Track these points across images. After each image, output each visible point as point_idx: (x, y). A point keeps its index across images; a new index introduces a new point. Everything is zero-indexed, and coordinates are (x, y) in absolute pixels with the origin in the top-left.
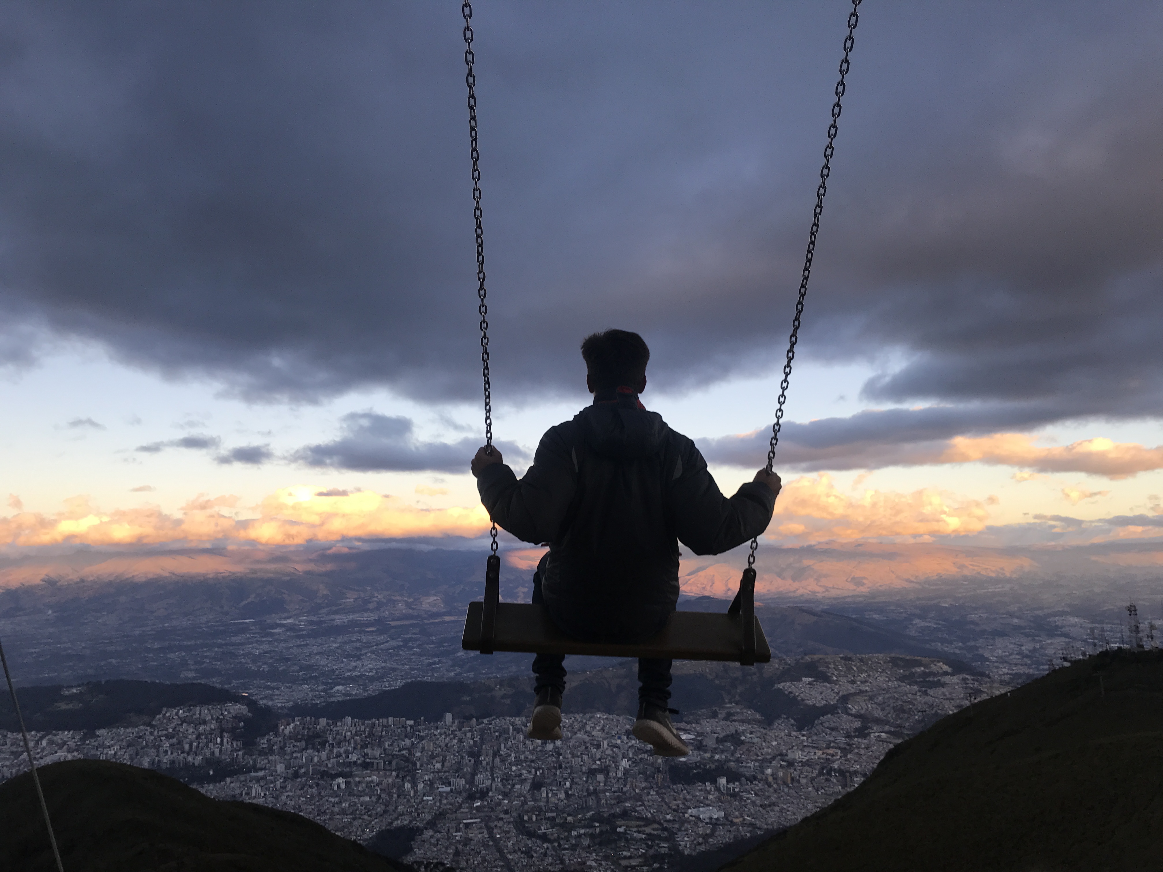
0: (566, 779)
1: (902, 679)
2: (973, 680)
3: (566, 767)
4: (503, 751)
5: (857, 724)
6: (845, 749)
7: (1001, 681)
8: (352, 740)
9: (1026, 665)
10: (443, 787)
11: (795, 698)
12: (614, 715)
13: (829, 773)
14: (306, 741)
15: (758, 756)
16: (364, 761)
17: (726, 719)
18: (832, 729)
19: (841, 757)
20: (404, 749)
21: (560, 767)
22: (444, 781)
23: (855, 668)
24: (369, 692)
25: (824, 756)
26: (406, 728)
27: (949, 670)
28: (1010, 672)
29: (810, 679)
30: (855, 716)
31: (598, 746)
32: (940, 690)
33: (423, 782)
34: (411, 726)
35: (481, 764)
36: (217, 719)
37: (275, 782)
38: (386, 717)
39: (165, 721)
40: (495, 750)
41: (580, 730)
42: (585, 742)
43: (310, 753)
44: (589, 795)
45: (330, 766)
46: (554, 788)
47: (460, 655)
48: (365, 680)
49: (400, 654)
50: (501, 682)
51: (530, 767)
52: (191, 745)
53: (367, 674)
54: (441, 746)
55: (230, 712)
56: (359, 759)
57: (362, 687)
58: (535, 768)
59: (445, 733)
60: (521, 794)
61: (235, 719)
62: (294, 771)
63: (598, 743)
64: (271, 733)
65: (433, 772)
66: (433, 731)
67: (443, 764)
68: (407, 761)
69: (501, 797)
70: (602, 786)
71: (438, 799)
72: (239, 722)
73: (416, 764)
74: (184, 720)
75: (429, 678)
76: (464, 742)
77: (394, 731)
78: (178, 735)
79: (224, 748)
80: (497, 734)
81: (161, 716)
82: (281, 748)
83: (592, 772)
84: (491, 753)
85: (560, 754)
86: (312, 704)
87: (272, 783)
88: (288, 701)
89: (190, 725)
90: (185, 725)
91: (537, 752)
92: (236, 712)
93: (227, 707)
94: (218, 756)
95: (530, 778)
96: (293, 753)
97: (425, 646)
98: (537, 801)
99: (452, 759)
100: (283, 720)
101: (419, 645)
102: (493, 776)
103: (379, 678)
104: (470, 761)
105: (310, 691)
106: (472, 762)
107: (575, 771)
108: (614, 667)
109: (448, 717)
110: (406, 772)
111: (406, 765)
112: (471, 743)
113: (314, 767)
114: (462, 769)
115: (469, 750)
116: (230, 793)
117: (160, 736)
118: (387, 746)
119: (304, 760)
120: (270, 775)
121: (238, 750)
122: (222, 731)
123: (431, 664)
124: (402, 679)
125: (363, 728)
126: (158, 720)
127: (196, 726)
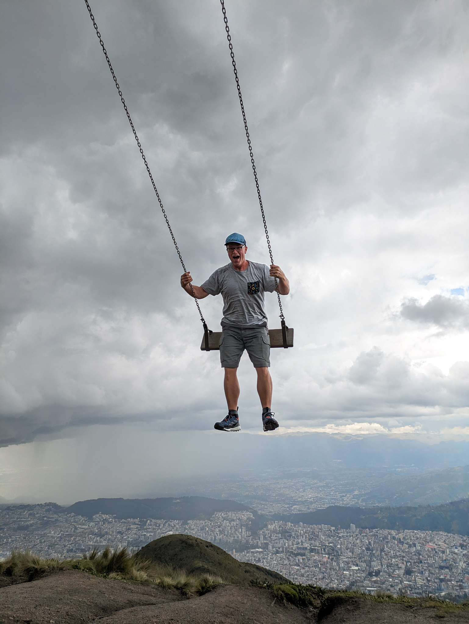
0: (426, 570)
3: (425, 563)
4: (386, 549)
8: (304, 536)
10: (354, 567)
12: (451, 534)
14: (281, 534)
16: (311, 548)
20: (331, 543)
21: (421, 562)
22: (355, 563)
24: (311, 510)
26: (331, 531)
31: (443, 552)
33: (343, 563)
34: (334, 530)
35: (374, 555)
36: (239, 519)
37: (268, 555)
38: (321, 524)
39: (216, 518)
40: (381, 548)
41: (431, 541)
42: (435, 549)
43: (283, 541)
44: (442, 582)
45: (294, 549)
46: (419, 575)
47: (356, 492)
48: (308, 503)
49: (325, 490)
50: (381, 509)
51: (403, 560)
52: (228, 531)
53: (309, 500)
54: (351, 543)
55: (245, 515)
56: (308, 546)
57: (307, 507)
58: (405, 561)
59: (352, 535)
60: (399, 576)
61: (247, 519)
62: (277, 550)
63: (443, 550)
64: (264, 529)
65: (348, 558)
66: (346, 534)
67: (353, 553)
68: (333, 550)
69: (387, 576)
70: (448, 577)
71: (352, 573)
72: (249, 521)
73: (338, 552)
74: (224, 519)
75: (340, 504)
76: (363, 542)
77: (325, 532)
78: (222, 526)
79: (243, 534)
80: (381, 539)
81: (214, 516)
82: (269, 537)
83: (441, 568)
84: (379, 549)
85: (420, 554)
86: (283, 514)
87: (266, 555)
88: (271, 512)
89: (227, 522)
90: (225, 521)
91: (406, 552)
92: (247, 516)
93: (243, 513)
94: (240, 538)
95: (404, 567)
96: (275, 540)
97: (337, 486)
98: (409, 581)
99: (358, 551)
100: (270, 522)
101: (334, 486)
102: (381, 563)
103: (315, 502)
104: (367, 553)
105: (282, 508)
106: (369, 554)
107: (430, 565)
108: (447, 505)
109: (353, 526)
110: (333, 556)
111: (333, 552)
112: (368, 543)
113: (286, 548)
114: (364, 557)
115: (366, 547)
116: (247, 559)
117: (214, 526)
118: (322, 540)
119: (281, 544)
120: (265, 551)
121: (249, 536)
122: (242, 526)
123: (341, 497)
124: (327, 504)
125: (309, 529)
126: (213, 518)
127: (230, 522)
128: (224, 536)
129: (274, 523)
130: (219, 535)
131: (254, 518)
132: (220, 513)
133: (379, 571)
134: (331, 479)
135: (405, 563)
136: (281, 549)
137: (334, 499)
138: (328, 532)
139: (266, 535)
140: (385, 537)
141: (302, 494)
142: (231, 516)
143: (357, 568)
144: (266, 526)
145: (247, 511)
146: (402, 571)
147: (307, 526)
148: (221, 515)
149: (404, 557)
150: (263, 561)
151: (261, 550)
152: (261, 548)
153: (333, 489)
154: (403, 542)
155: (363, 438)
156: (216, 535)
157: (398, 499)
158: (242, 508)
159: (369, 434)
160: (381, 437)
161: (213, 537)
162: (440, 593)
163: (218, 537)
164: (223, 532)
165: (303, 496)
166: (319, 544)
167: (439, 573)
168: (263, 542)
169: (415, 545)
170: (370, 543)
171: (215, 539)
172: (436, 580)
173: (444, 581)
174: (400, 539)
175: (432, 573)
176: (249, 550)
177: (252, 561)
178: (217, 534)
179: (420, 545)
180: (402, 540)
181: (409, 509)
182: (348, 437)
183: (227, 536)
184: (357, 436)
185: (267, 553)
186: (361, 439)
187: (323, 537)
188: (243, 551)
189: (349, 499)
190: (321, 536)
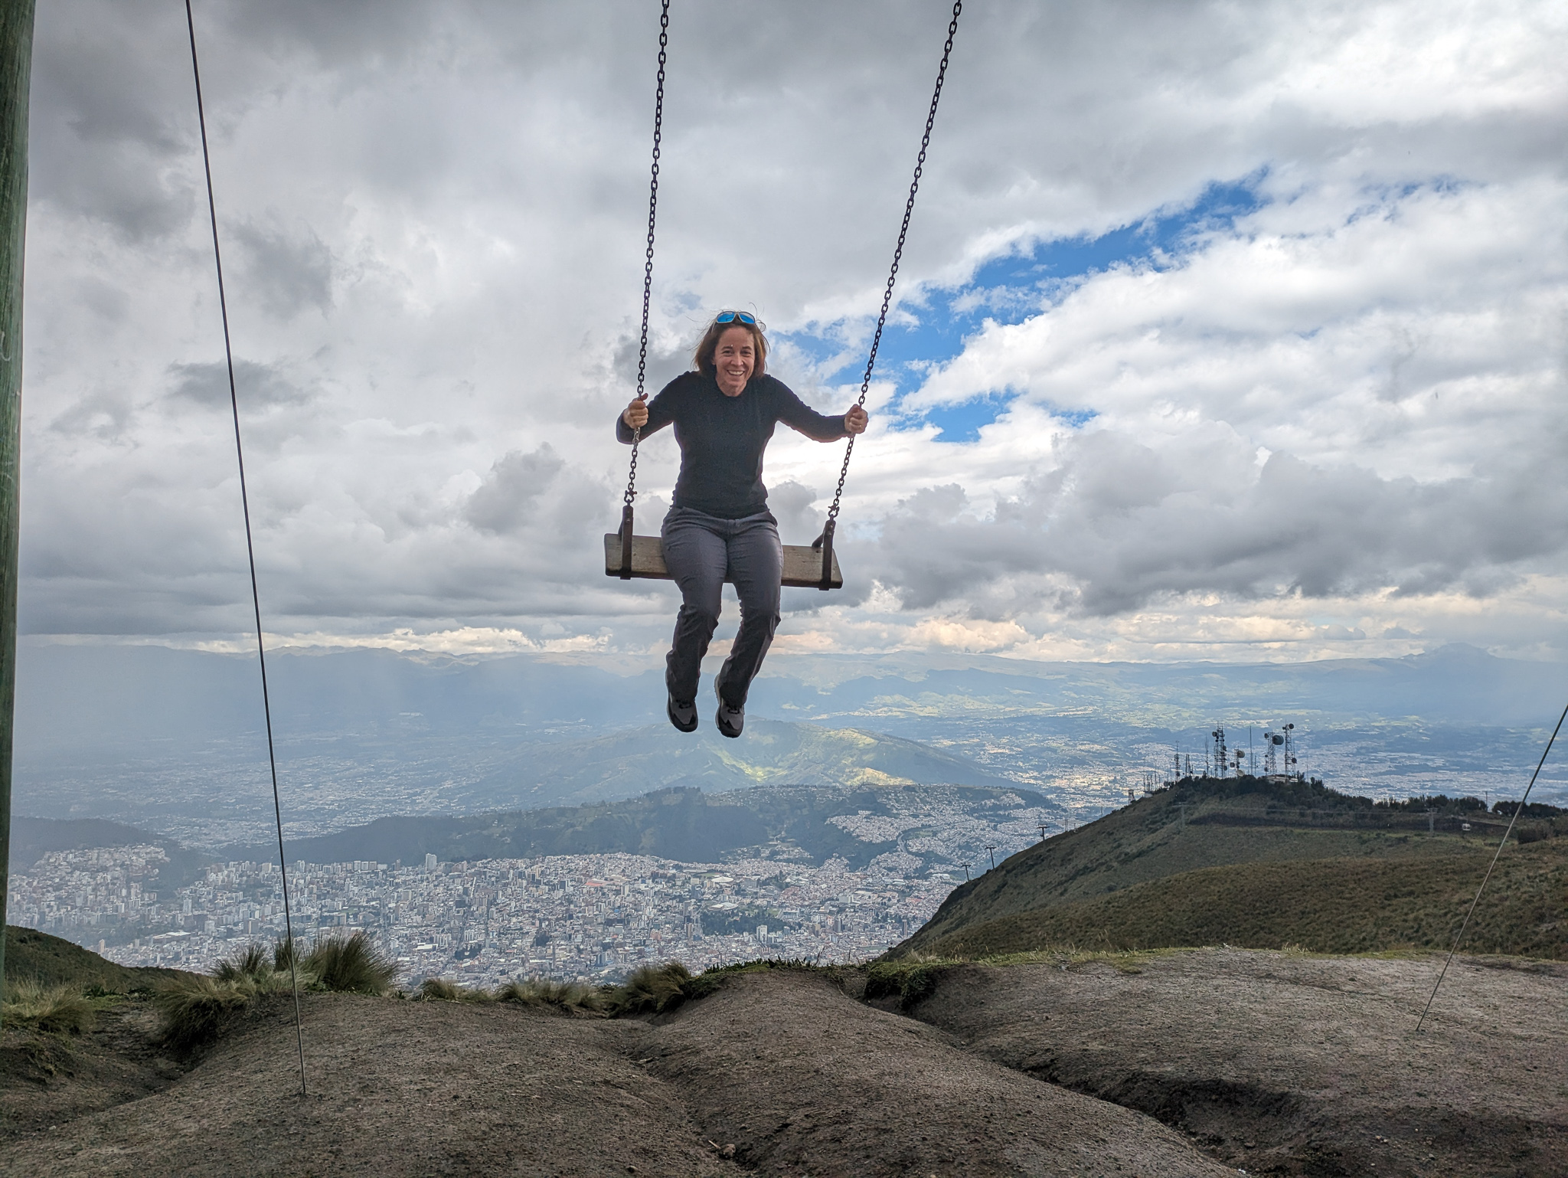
0: (578, 931)
1: (971, 812)
2: (1048, 813)
3: (578, 917)
4: (501, 899)
5: (919, 863)
6: (903, 891)
7: (1078, 815)
8: (306, 890)
9: (1105, 797)
10: (423, 945)
11: (849, 834)
12: (638, 856)
13: (885, 919)
14: (244, 891)
15: (805, 900)
16: (321, 917)
17: (770, 858)
18: (890, 869)
19: (898, 901)
20: (374, 899)
21: (571, 917)
22: (425, 937)
23: (918, 800)
24: (329, 830)
25: (880, 900)
26: (377, 874)
27: (1023, 802)
28: (1088, 805)
29: (868, 812)
30: (916, 854)
31: (618, 892)
32: (1010, 826)
33: (398, 939)
34: (384, 871)
35: (472, 916)
36: (122, 865)
37: (201, 943)
38: (352, 860)
39: (48, 868)
40: (491, 898)
41: (596, 873)
42: (602, 888)
43: (249, 906)
44: (605, 950)
45: (276, 922)
46: (562, 943)
47: (448, 784)
48: (323, 814)
49: (371, 783)
50: (500, 817)
51: (534, 917)
52: (86, 898)
53: (327, 807)
54: (421, 895)
55: (139, 856)
56: (314, 912)
57: (320, 824)
58: (539, 919)
59: (427, 878)
60: (521, 950)
61: (147, 864)
62: (228, 929)
63: (618, 888)
64: (197, 883)
65: (411, 927)
66: (412, 877)
67: (424, 917)
68: (377, 914)
69: (496, 955)
70: (620, 939)
71: (416, 959)
72: (153, 869)
73: (389, 918)
74: (75, 867)
75: (407, 811)
76: (452, 889)
77: (362, 878)
78: (68, 886)
79: (131, 902)
80: (493, 879)
81: (43, 862)
82: (210, 901)
83: (609, 923)
84: (485, 901)
85: (571, 902)
86: (252, 845)
87: (197, 944)
88: (220, 842)
89: (84, 874)
90: (78, 873)
91: (543, 900)
92: (149, 856)
93: (136, 850)
94: (123, 911)
95: (534, 930)
96: (226, 906)
97: (404, 773)
98: (540, 959)
99: (436, 910)
100: (213, 866)
101: (396, 772)
102: (487, 930)
103: (344, 812)
104: (458, 912)
105: (251, 829)
106: (461, 914)
107: (587, 921)
108: (639, 799)
110: (376, 927)
111: (377, 919)
112: (461, 891)
113: (255, 923)
114: (448, 922)
115: (457, 899)
116: (140, 958)
117: (42, 888)
118: (351, 896)
119: (241, 915)
120: (194, 936)
121: (149, 905)
122: (129, 881)
123: (410, 796)
124: (373, 813)
125: (320, 874)
126: (39, 867)
127: (93, 875)
128: (72, 909)
129: (227, 866)
130: (55, 908)
131: (167, 859)
132: (62, 855)
133: (480, 947)
134: (392, 758)
135: (538, 922)
136: (241, 927)
137: (391, 801)
138: (368, 876)
139: (200, 898)
140: (502, 874)
141: (311, 795)
142: (97, 859)
143: (430, 947)
144: (203, 875)
145: (149, 843)
146: (529, 940)
147: (317, 868)
148: (65, 859)
149: (537, 911)
150: (188, 959)
151: (182, 933)
152: (183, 928)
153: (392, 780)
154: (539, 882)
155: (477, 663)
156: (47, 910)
157: (539, 793)
158: (134, 837)
159: (495, 653)
160: (520, 661)
161: (37, 917)
162: (598, 972)
163: (51, 916)
164: (69, 902)
165: (312, 799)
166: (343, 906)
167: (602, 934)
168: (190, 914)
169: (563, 885)
170: (466, 891)
171: (42, 921)
172: (595, 949)
173: (610, 948)
174: (534, 876)
175: (589, 936)
176: (147, 938)
177: (156, 961)
178: (49, 906)
179: (574, 883)
180: (537, 877)
181: (562, 812)
182: (443, 659)
183: (81, 909)
184: (466, 658)
185: (201, 939)
186: (472, 664)
187: (356, 889)
188: (130, 940)
189: (428, 800)
190: (351, 886)
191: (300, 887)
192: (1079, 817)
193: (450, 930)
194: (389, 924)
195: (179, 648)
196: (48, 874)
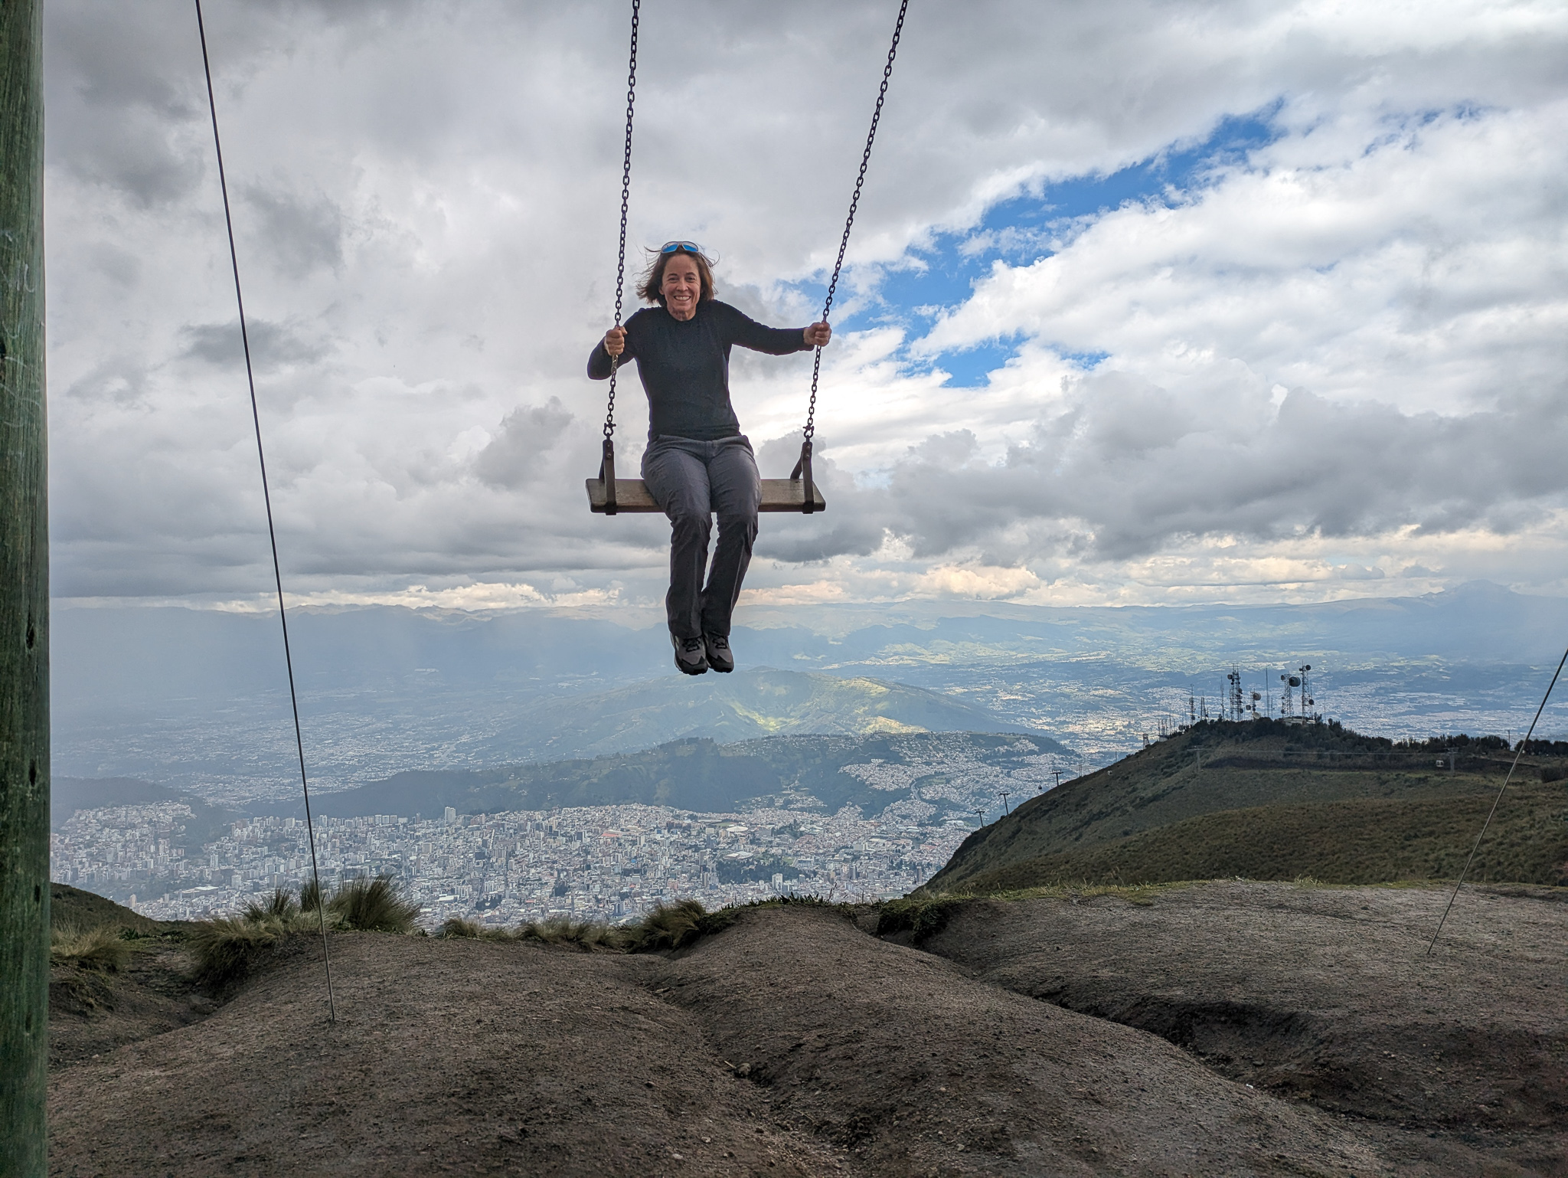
0: (596, 881)
1: (984, 759)
2: (1062, 759)
3: (595, 868)
4: (519, 851)
5: (932, 810)
6: (917, 839)
7: (1092, 760)
9: (1119, 742)
10: (444, 896)
11: (863, 782)
12: (654, 807)
13: (899, 865)
14: (269, 846)
15: (819, 848)
16: (345, 870)
17: (784, 807)
18: (904, 817)
19: (913, 848)
20: (395, 852)
21: (588, 867)
22: (447, 888)
23: (931, 747)
24: (350, 785)
25: (894, 847)
26: (397, 827)
27: (1036, 748)
28: (1103, 750)
29: (881, 761)
30: (930, 802)
31: (634, 843)
32: (1024, 772)
33: (420, 891)
34: (404, 825)
35: (492, 867)
36: (150, 822)
37: (229, 897)
38: (373, 815)
39: (79, 826)
40: (510, 850)
41: (612, 824)
42: (618, 838)
43: (274, 861)
44: (623, 900)
45: (300, 875)
46: (581, 893)
47: (465, 739)
48: (344, 770)
49: (389, 738)
50: (517, 770)
51: (552, 868)
52: (116, 855)
53: (347, 762)
54: (442, 847)
55: (167, 813)
56: (338, 866)
57: (340, 779)
58: (557, 870)
59: (447, 831)
60: (540, 900)
61: (174, 821)
62: (254, 883)
63: (634, 838)
64: (223, 838)
65: (433, 879)
66: (432, 830)
67: (445, 869)
68: (399, 867)
69: (516, 905)
70: (637, 888)
71: (438, 910)
72: (180, 825)
73: (410, 870)
74: (105, 825)
75: (425, 766)
76: (471, 842)
77: (383, 832)
78: (98, 843)
79: (160, 858)
80: (511, 831)
81: (73, 820)
82: (236, 856)
83: (626, 873)
84: (504, 853)
85: (588, 853)
86: (275, 800)
87: (224, 898)
88: (244, 798)
89: (113, 831)
90: (107, 830)
91: (560, 851)
92: (176, 813)
93: (163, 808)
94: (152, 867)
95: (552, 881)
96: (252, 861)
97: (421, 728)
98: (560, 908)
99: (456, 862)
100: (238, 822)
101: (413, 727)
102: (506, 881)
103: (363, 767)
104: (478, 864)
105: (273, 786)
106: (481, 865)
107: (605, 872)
108: (653, 750)
109: (450, 812)
110: (398, 879)
111: (398, 871)
112: (480, 843)
114: (468, 874)
115: (477, 851)
117: (74, 845)
119: (266, 869)
120: (221, 890)
121: (178, 860)
122: (157, 837)
123: (428, 750)
124: (392, 768)
125: (343, 828)
126: (71, 824)
127: (122, 831)
128: (103, 865)
129: (251, 822)
130: (87, 865)
131: (193, 815)
132: (92, 813)
133: (500, 898)
134: (407, 714)
135: (556, 873)
136: (266, 880)
137: (410, 756)
138: (389, 830)
139: (226, 853)
140: (520, 826)
141: (331, 751)
142: (126, 817)
143: (451, 898)
144: (228, 831)
145: (175, 800)
146: (549, 890)
147: (339, 823)
148: (95, 817)
149: (555, 862)
151: (210, 888)
152: (211, 883)
153: (409, 735)
154: (556, 833)
155: (490, 619)
156: (79, 867)
157: (555, 746)
158: (158, 794)
159: (507, 609)
160: (531, 617)
161: (70, 873)
162: (617, 921)
163: (83, 872)
164: (100, 858)
165: (332, 755)
166: (366, 859)
167: (619, 884)
168: (217, 869)
169: (580, 836)
170: (485, 843)
171: (75, 876)
172: (613, 898)
173: (627, 897)
174: (551, 827)
175: (607, 886)
176: (176, 892)
177: (185, 915)
178: (81, 863)
179: (591, 834)
180: (554, 829)
181: (577, 764)
182: (457, 615)
183: (112, 865)
184: (479, 614)
185: (228, 893)
186: (486, 619)
187: (378, 843)
188: (161, 895)
189: (446, 754)
190: (373, 840)
191: (323, 842)
192: (1093, 762)
193: (471, 881)
194: (411, 877)
195: (199, 608)
196: (79, 831)
